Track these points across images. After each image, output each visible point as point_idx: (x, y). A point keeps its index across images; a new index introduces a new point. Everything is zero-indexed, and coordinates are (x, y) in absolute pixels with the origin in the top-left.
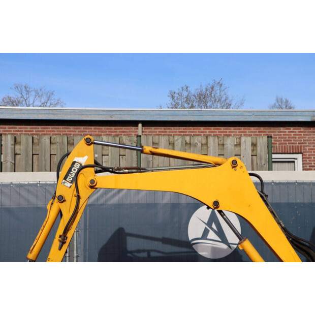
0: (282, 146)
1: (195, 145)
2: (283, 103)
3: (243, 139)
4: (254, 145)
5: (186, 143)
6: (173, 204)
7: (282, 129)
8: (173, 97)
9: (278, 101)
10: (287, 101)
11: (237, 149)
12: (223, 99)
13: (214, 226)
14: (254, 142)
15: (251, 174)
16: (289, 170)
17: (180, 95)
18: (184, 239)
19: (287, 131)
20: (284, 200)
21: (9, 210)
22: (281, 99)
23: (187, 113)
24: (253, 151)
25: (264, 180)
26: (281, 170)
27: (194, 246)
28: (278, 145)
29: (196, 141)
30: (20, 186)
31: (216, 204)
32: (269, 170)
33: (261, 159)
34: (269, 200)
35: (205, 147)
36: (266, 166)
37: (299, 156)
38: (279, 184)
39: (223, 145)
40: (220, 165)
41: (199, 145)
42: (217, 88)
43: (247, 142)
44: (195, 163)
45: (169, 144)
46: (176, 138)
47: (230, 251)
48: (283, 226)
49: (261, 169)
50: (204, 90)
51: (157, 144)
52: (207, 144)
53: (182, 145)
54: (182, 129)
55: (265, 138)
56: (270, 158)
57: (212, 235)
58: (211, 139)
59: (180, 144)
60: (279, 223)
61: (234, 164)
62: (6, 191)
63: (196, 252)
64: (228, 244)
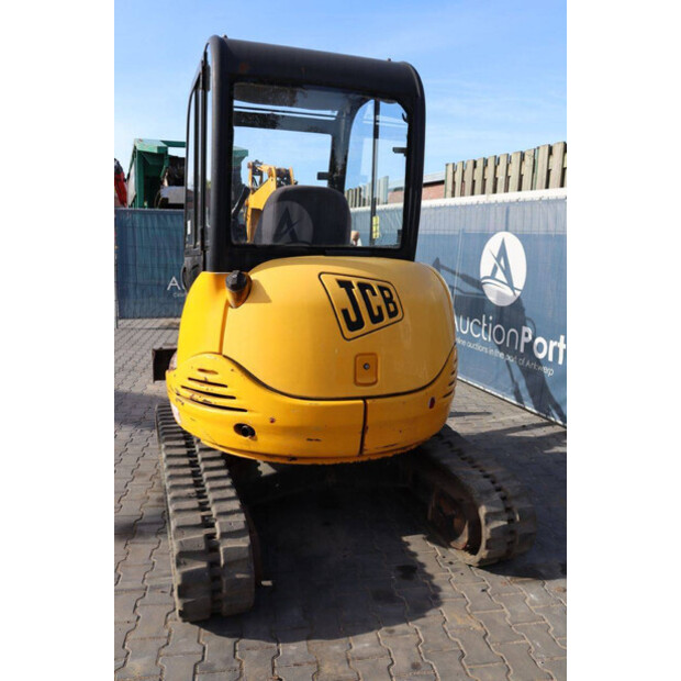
13: (502, 262)
57: (500, 275)
63: (485, 295)
64: (513, 288)
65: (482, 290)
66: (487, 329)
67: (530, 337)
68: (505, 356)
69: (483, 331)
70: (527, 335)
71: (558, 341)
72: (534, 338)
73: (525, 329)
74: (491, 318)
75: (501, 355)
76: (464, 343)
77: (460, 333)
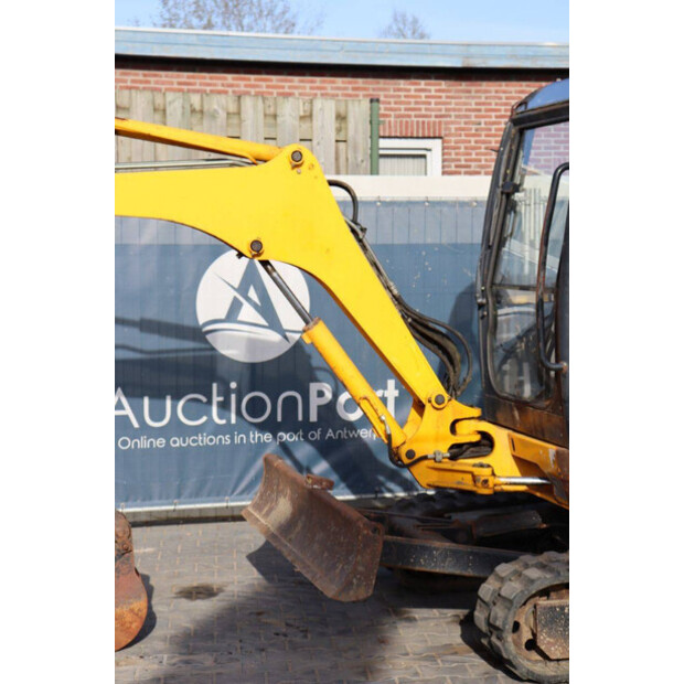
0: (401, 122)
1: (213, 116)
2: (406, 25)
3: (318, 104)
4: (341, 118)
5: (193, 111)
6: (164, 246)
7: (402, 83)
9: (396, 20)
10: (415, 21)
11: (306, 125)
12: (278, 11)
13: (252, 294)
14: (342, 111)
15: (332, 183)
16: (414, 174)
18: (187, 322)
19: (413, 88)
20: (400, 239)
22: (404, 16)
23: (193, 39)
24: (339, 130)
25: (359, 195)
26: (399, 174)
27: (208, 337)
28: (392, 119)
29: (216, 107)
31: (257, 246)
32: (372, 174)
33: (355, 149)
34: (368, 239)
35: (235, 120)
36: (367, 164)
37: (436, 145)
38: (392, 204)
39: (275, 116)
40: (265, 161)
41: (222, 115)
43: (326, 110)
44: (214, 156)
45: (155, 110)
46: (170, 96)
47: (286, 347)
48: (395, 292)
49: (355, 171)
51: (126, 109)
52: (239, 113)
53: (183, 114)
54: (185, 76)
55: (366, 104)
56: (374, 147)
57: (248, 313)
58: (247, 102)
59: (179, 112)
60: (388, 288)
61: (297, 160)
63: (213, 349)
64: (283, 332)
65: (206, 342)
66: (224, 406)
67: (329, 395)
68: (275, 436)
69: (215, 409)
70: (321, 394)
71: (385, 388)
72: (336, 396)
73: (314, 388)
74: (233, 385)
75: (267, 437)
76: (160, 443)
77: (145, 429)
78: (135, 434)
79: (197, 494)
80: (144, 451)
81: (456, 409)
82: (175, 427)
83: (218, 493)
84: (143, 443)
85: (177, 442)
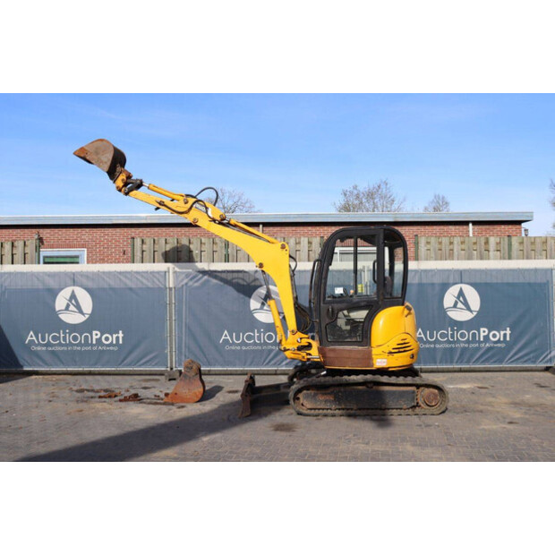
3: (302, 239)
4: (310, 243)
8: (345, 195)
12: (388, 196)
14: (310, 240)
17: (351, 193)
21: (131, 289)
22: (439, 196)
24: (309, 247)
30: (137, 273)
42: (383, 186)
43: (304, 241)
50: (371, 188)
62: (129, 276)
63: (255, 319)
65: (253, 316)
66: (259, 337)
69: (256, 338)
74: (262, 330)
76: (238, 348)
77: (234, 344)
78: (231, 345)
79: (250, 365)
80: (234, 351)
81: (299, 334)
82: (243, 343)
83: (257, 365)
84: (233, 348)
85: (244, 348)
